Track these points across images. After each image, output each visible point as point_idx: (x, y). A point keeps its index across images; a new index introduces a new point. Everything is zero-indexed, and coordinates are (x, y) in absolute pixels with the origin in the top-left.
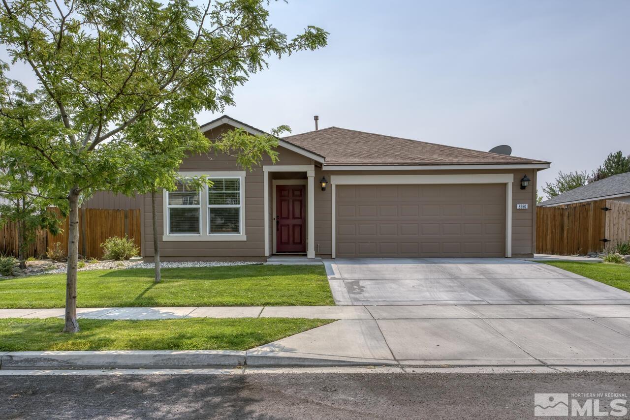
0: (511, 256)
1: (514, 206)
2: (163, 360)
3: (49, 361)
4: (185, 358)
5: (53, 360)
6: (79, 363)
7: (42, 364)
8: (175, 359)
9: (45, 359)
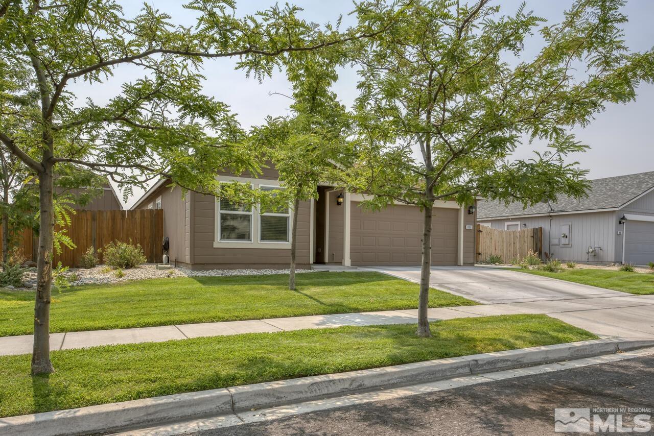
0: (462, 264)
1: (465, 227)
2: (575, 351)
3: (504, 361)
4: (586, 349)
5: (507, 360)
6: (525, 361)
7: (499, 365)
8: (581, 350)
9: (502, 360)
